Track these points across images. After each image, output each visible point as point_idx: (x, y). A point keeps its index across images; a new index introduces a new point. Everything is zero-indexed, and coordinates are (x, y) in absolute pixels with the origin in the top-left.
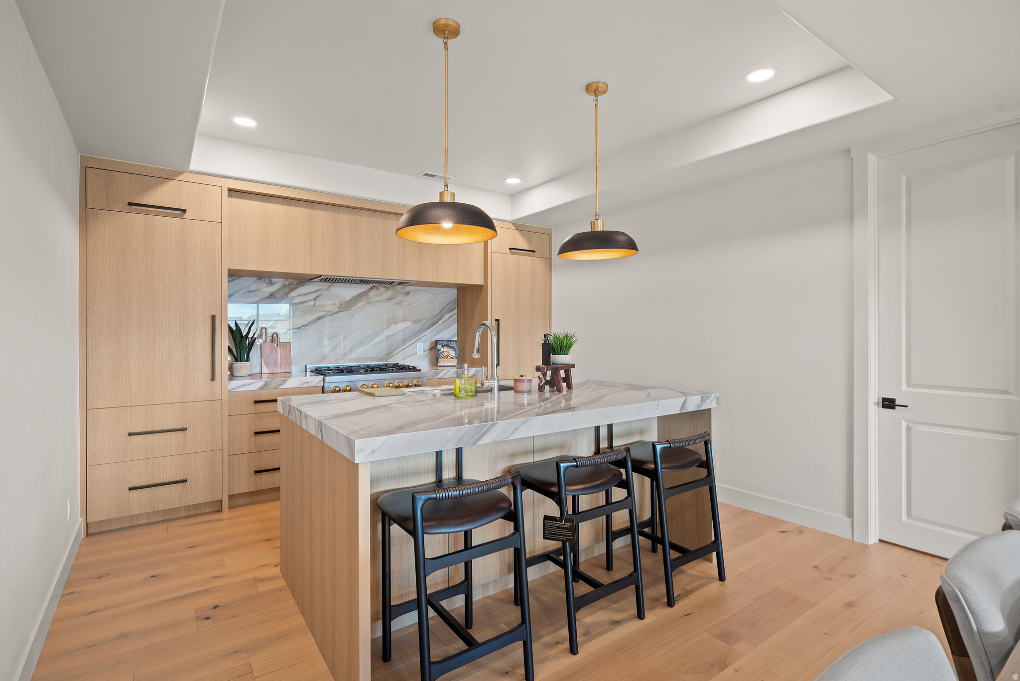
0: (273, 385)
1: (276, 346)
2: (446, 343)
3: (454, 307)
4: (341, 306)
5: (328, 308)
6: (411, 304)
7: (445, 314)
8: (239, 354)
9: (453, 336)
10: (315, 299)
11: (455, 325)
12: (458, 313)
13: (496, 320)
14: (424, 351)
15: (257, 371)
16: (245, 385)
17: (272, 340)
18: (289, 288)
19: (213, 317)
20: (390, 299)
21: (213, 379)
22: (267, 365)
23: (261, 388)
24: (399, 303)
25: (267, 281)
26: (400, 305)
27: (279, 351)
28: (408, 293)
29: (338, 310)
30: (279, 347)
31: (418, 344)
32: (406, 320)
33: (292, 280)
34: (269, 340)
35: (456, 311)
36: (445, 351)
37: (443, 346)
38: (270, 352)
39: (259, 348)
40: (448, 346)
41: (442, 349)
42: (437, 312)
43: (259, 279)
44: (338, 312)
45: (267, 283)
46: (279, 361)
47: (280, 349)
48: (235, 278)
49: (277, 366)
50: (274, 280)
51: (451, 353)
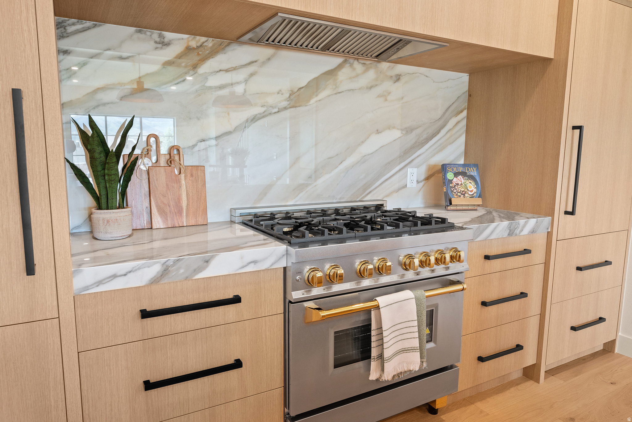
0: (182, 271)
1: (177, 172)
2: (461, 169)
3: (463, 107)
4: (292, 97)
5: (270, 100)
6: (402, 98)
7: (451, 118)
8: (103, 192)
9: (458, 158)
10: (246, 81)
11: (463, 139)
12: (468, 117)
13: (574, 128)
14: (418, 182)
15: (144, 222)
16: (114, 276)
17: (170, 161)
18: (198, 54)
19: (16, 95)
20: (371, 88)
21: (30, 269)
22: (162, 212)
23: (155, 281)
24: (384, 96)
25: (156, 34)
26: (386, 100)
27: (183, 182)
28: (398, 78)
29: (285, 104)
30: (183, 175)
31: (410, 170)
32: (394, 128)
33: (203, 39)
34: (163, 162)
35: (465, 113)
36: (460, 183)
37: (456, 175)
38: (167, 185)
39: (145, 176)
40: (464, 174)
41: (455, 180)
42: (440, 113)
43: (140, 31)
44: (285, 108)
45: (156, 42)
46: (184, 204)
47: (185, 179)
48: (88, 24)
49: (180, 212)
50: (169, 35)
51: (470, 187)
